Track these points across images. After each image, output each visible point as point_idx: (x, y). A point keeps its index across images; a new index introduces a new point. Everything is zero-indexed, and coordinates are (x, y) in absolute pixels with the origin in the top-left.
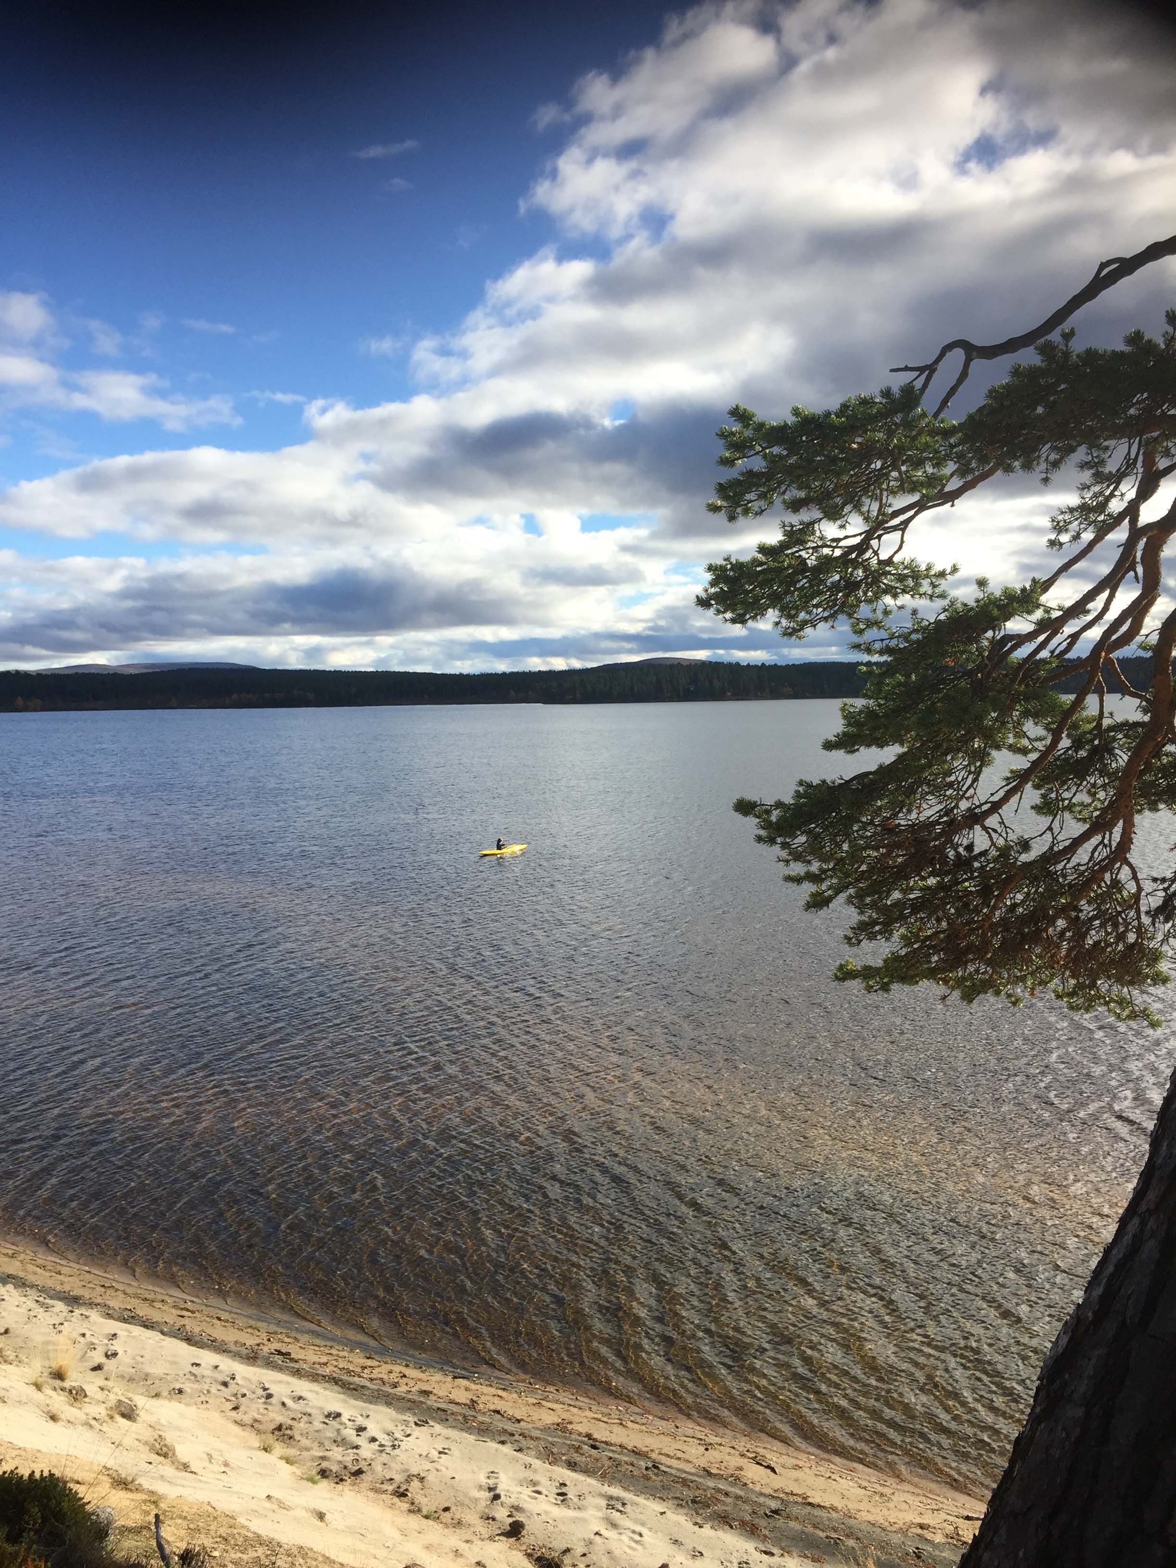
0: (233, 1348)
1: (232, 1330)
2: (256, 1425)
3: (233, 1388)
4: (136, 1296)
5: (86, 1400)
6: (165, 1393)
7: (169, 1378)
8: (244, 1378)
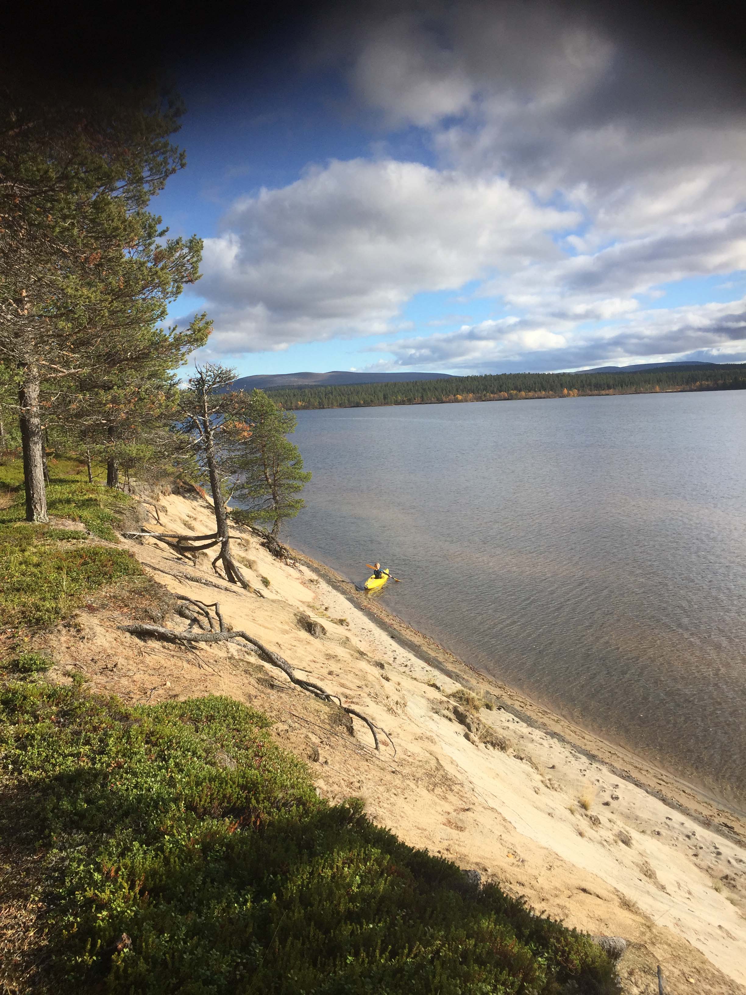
0: (694, 814)
1: (693, 801)
2: (710, 871)
3: (693, 841)
4: (631, 764)
5: (601, 826)
6: (649, 832)
7: (651, 822)
8: (701, 836)
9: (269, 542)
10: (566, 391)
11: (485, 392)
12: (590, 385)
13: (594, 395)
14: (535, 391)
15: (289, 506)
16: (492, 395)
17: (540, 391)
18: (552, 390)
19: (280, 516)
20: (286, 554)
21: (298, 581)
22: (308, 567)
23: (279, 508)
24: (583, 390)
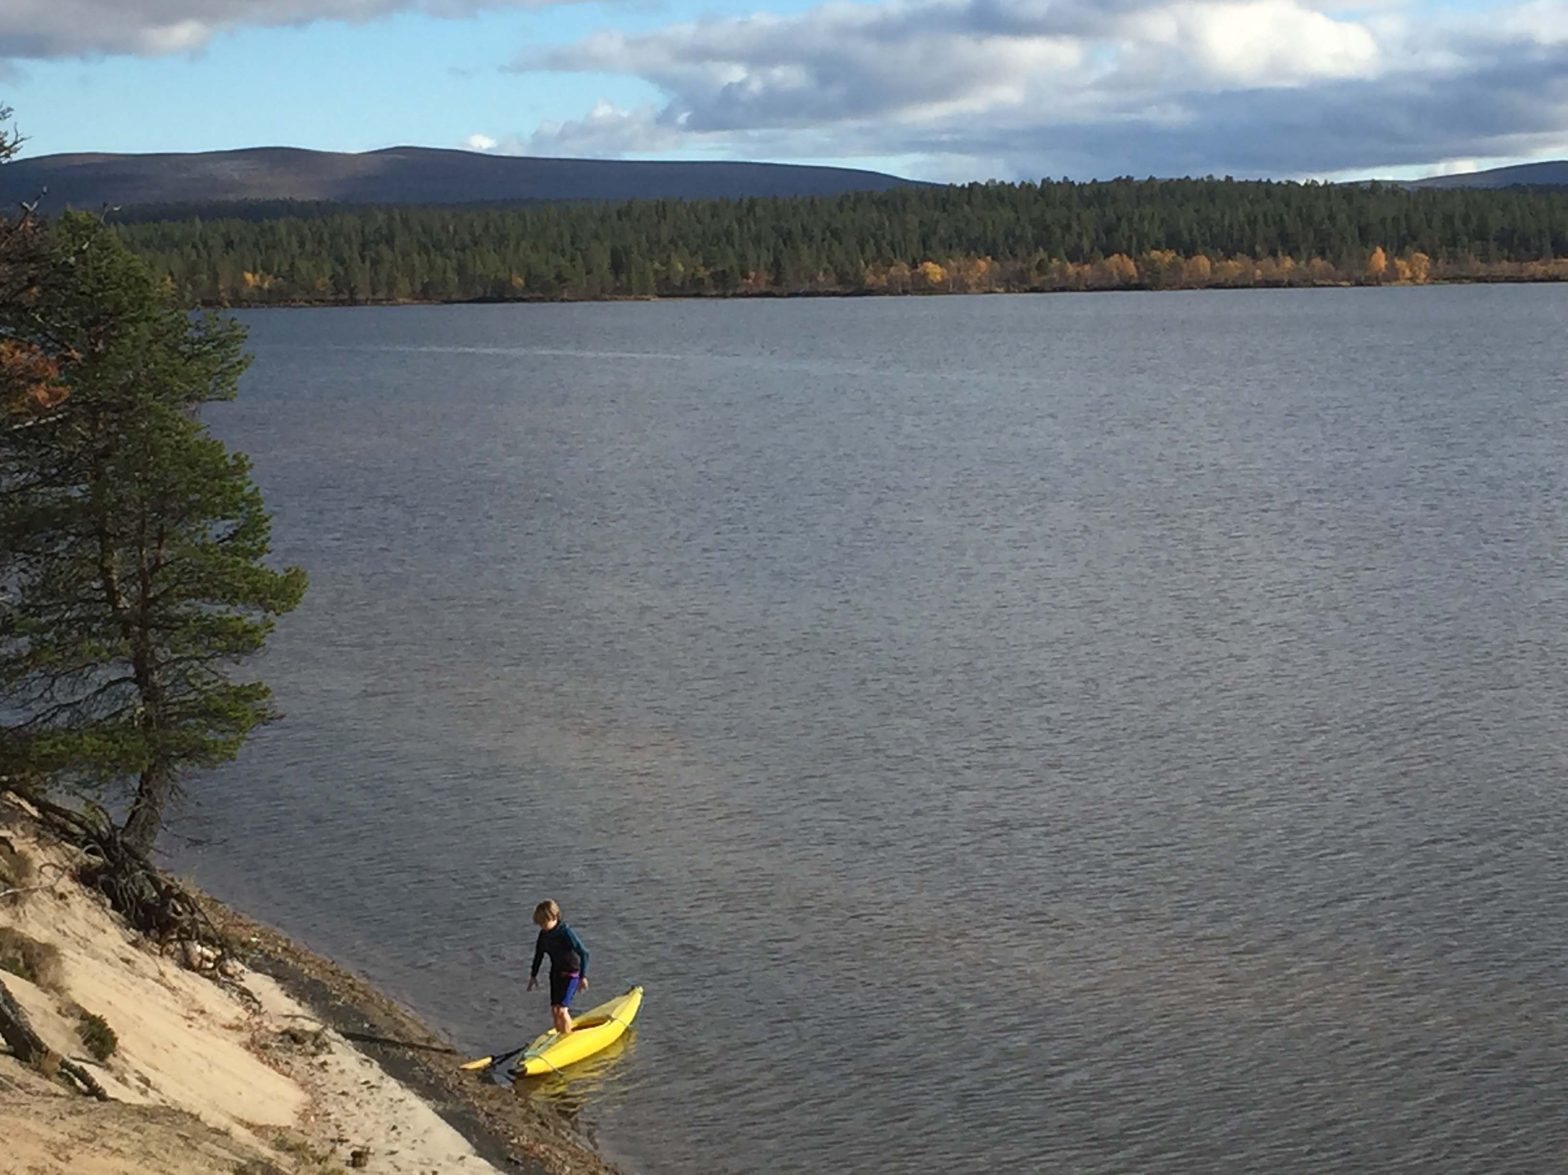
9: (115, 868)
10: (1380, 259)
11: (1042, 254)
12: (1481, 234)
13: (1495, 280)
14: (1255, 256)
15: (204, 713)
16: (1071, 269)
17: (1273, 254)
18: (1322, 254)
19: (164, 758)
20: (185, 919)
21: (236, 1037)
22: (278, 978)
23: (162, 725)
24: (1453, 257)
